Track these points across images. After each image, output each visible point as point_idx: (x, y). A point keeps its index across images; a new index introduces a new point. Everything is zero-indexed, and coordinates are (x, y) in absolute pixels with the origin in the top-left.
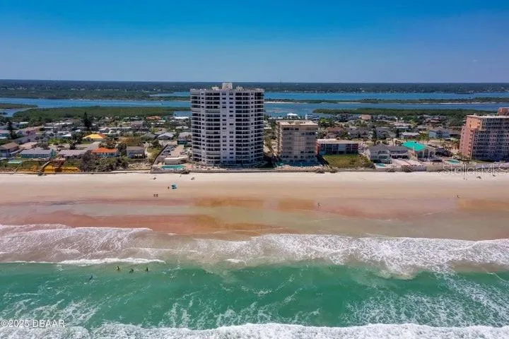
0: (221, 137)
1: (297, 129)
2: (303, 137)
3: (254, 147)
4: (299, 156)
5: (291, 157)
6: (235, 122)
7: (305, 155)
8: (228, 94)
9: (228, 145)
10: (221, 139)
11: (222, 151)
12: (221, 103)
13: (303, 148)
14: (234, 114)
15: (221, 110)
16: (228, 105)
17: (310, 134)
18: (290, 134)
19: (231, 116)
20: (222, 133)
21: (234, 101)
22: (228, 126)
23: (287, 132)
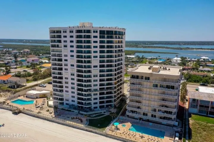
0: (64, 78)
1: (148, 79)
2: (157, 91)
3: (98, 93)
4: (150, 115)
5: (139, 113)
6: (76, 64)
7: (158, 114)
8: (68, 32)
9: (70, 88)
10: (64, 80)
11: (64, 93)
12: (62, 41)
13: (156, 104)
14: (75, 54)
15: (63, 49)
16: (69, 44)
17: (168, 87)
18: (140, 84)
19: (72, 56)
20: (64, 74)
21: (74, 39)
22: (69, 67)
23: (135, 81)
